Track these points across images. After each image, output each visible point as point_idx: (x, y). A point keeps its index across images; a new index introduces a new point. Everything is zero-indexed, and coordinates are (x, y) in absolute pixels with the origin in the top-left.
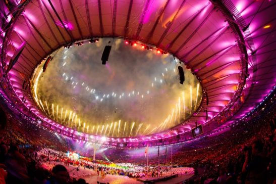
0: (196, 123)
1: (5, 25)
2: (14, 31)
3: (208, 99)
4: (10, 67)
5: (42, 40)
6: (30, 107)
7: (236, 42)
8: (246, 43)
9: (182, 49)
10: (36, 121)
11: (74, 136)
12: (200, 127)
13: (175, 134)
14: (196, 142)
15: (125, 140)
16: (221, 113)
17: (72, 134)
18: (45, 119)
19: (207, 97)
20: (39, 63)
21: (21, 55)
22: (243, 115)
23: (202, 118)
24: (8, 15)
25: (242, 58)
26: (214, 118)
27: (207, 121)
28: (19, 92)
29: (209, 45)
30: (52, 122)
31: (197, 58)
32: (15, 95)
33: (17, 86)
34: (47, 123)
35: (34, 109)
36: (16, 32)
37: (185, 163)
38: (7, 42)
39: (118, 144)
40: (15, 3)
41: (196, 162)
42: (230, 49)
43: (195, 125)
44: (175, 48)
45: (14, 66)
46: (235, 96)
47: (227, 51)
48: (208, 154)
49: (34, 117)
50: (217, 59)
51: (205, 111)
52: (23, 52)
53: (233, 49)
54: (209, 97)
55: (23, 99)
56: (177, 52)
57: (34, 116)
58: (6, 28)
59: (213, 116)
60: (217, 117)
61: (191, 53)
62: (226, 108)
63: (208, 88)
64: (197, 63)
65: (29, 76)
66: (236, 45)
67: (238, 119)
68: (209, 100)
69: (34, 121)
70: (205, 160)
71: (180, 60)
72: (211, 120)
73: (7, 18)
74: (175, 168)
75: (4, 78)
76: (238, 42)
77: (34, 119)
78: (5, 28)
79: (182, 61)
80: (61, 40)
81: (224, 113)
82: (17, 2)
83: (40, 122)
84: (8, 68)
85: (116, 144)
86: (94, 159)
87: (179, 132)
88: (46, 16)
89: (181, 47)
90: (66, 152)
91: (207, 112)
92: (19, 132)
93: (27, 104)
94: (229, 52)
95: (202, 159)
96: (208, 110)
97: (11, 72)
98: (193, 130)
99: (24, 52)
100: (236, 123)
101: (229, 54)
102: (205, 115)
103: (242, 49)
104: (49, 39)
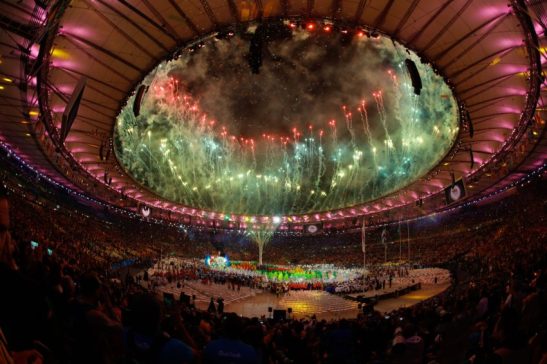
0: (453, 176)
1: (30, 66)
2: (54, 67)
3: (471, 126)
4: (66, 130)
5: (117, 61)
6: (123, 189)
7: (511, 8)
8: (529, 9)
9: (406, 24)
10: (140, 212)
11: (218, 224)
12: (460, 184)
13: (413, 198)
14: (453, 214)
15: (317, 217)
16: (497, 155)
17: (214, 222)
18: (157, 204)
19: (469, 120)
20: (123, 103)
21: (82, 101)
22: (539, 163)
23: (462, 165)
24: (30, 46)
25: (527, 42)
26: (486, 165)
27: (473, 172)
28: (96, 167)
29: (458, 14)
30: (171, 207)
31: (440, 41)
32: (89, 175)
33: (87, 160)
34: (161, 210)
35: (131, 191)
36: (57, 68)
37: (434, 260)
38: (46, 90)
39: (306, 226)
40: (35, 23)
41: (455, 258)
42: (501, 21)
43: (450, 178)
44: (392, 22)
45: (73, 126)
46: (522, 121)
47: (495, 26)
48: (477, 241)
49: (135, 206)
50: (478, 41)
51: (466, 150)
52: (84, 96)
53: (507, 21)
54: (473, 122)
55: (105, 178)
56: (397, 31)
57: (134, 203)
58: (35, 68)
59: (484, 160)
60: (491, 162)
61: (426, 32)
62: (506, 146)
63: (469, 102)
64: (440, 50)
65: (108, 134)
66: (510, 13)
67: (529, 172)
68: (474, 128)
69: (135, 212)
70: (471, 255)
71: (405, 46)
72: (480, 170)
73: (29, 52)
74: (415, 271)
75: (59, 155)
76: (515, 8)
77: (135, 209)
78: (31, 70)
79: (410, 48)
80: (156, 50)
81: (502, 156)
82: (40, 19)
83: (146, 213)
84: (62, 135)
85: (301, 228)
86: (261, 263)
87: (420, 193)
88: (111, 18)
89: (403, 22)
90: (205, 257)
91: (471, 152)
92: (108, 241)
93: (116, 184)
94: (500, 28)
95: (466, 253)
96: (473, 149)
97: (70, 139)
98: (447, 190)
99: (88, 94)
100: (527, 179)
101: (500, 32)
102: (469, 159)
103: (524, 22)
104: (131, 55)
